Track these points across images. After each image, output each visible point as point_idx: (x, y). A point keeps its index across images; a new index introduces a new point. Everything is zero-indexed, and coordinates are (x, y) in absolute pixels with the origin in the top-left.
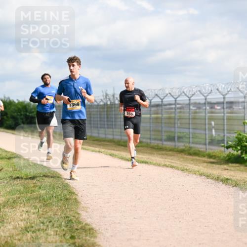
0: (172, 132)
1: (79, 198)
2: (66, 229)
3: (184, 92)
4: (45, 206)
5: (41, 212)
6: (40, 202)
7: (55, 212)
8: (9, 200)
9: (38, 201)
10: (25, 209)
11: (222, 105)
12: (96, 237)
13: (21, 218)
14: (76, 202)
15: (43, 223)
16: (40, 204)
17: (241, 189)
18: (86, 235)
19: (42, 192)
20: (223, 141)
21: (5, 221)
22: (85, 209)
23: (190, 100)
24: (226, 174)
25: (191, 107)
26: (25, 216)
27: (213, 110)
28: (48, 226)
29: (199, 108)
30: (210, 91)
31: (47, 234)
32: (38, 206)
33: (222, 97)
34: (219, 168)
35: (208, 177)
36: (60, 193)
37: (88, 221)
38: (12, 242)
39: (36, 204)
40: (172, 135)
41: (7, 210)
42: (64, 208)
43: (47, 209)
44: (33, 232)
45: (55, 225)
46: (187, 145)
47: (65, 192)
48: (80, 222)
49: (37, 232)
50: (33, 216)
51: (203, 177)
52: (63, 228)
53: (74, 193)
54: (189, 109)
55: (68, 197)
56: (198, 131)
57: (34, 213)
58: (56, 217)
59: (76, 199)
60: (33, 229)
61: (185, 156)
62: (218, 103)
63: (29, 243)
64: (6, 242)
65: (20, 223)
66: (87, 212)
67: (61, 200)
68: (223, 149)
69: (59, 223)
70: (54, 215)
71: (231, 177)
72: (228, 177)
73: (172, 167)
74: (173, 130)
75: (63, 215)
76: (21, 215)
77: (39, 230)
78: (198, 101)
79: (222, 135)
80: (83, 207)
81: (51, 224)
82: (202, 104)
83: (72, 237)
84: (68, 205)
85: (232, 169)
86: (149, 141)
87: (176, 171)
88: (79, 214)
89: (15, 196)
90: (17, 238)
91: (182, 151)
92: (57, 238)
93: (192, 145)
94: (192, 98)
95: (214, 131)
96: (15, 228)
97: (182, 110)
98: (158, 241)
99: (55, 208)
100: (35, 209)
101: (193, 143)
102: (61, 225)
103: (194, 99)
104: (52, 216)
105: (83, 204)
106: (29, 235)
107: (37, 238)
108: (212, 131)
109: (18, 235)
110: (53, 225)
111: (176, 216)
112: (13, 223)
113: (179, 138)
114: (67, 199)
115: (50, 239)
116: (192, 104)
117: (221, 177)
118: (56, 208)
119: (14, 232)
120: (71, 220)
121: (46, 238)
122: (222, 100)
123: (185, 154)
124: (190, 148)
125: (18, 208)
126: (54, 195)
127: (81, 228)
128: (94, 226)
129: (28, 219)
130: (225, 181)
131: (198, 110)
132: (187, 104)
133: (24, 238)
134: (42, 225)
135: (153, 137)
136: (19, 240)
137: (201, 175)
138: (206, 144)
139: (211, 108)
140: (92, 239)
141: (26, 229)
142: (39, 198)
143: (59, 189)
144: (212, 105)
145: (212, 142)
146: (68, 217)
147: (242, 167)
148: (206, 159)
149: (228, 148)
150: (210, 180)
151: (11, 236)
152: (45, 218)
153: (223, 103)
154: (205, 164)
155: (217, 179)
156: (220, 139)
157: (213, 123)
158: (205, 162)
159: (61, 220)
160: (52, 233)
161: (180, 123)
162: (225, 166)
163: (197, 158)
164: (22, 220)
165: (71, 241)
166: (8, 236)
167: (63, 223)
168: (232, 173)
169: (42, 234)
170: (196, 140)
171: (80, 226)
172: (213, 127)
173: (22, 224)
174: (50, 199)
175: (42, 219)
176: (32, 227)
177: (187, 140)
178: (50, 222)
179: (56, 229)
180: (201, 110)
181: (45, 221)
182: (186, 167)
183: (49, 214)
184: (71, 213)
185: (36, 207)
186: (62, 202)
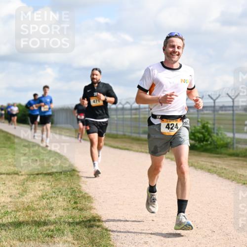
2: (71, 197)
4: (56, 180)
5: (53, 185)
7: (64, 185)
10: (41, 183)
12: (92, 202)
13: (39, 189)
15: (54, 192)
16: (53, 179)
18: (85, 201)
21: (28, 191)
26: (42, 187)
28: (58, 195)
37: (87, 191)
38: (33, 206)
39: (50, 179)
41: (29, 183)
42: (69, 182)
43: (57, 183)
44: (48, 199)
45: (63, 194)
48: (81, 192)
49: (51, 200)
50: (48, 187)
52: (69, 196)
57: (48, 186)
59: (78, 175)
60: (48, 197)
64: (28, 206)
66: (86, 184)
69: (66, 192)
70: (63, 187)
75: (69, 187)
76: (39, 187)
77: (52, 198)
80: (83, 181)
81: (60, 193)
83: (75, 203)
84: (73, 179)
86: (130, 134)
88: (80, 186)
90: (36, 203)
92: (65, 203)
96: (35, 196)
98: (136, 205)
99: (63, 182)
102: (67, 194)
104: (61, 188)
106: (44, 201)
107: (50, 203)
109: (36, 201)
110: (62, 194)
112: (33, 193)
114: (72, 176)
115: (59, 204)
119: (34, 199)
120: (74, 190)
121: (57, 204)
125: (37, 181)
127: (82, 196)
128: (91, 195)
129: (44, 189)
133: (41, 203)
134: (54, 194)
135: (133, 131)
140: (90, 204)
141: (43, 197)
146: (72, 188)
151: (32, 202)
152: (56, 189)
159: (68, 190)
160: (61, 200)
164: (39, 191)
167: (69, 193)
169: (54, 201)
171: (81, 195)
173: (40, 193)
174: (60, 176)
175: (53, 190)
176: (47, 195)
178: (60, 192)
179: (64, 197)
181: (56, 191)
183: (59, 186)
184: (75, 185)
185: (49, 181)
186: (68, 177)
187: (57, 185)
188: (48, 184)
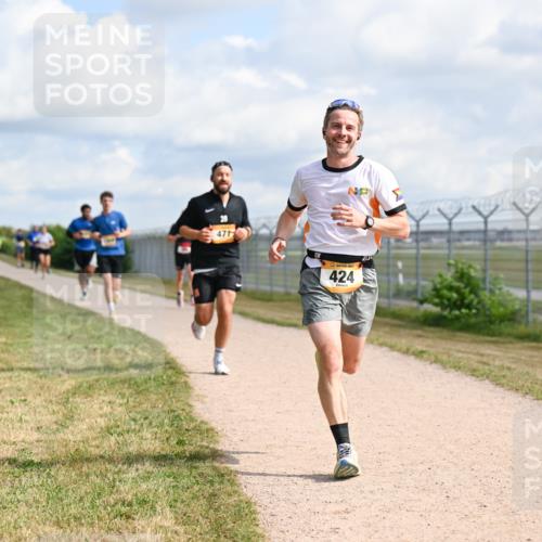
1: (191, 382)
2: (170, 429)
4: (138, 393)
5: (131, 404)
6: (130, 387)
7: (154, 403)
9: (126, 385)
10: (106, 399)
12: (217, 442)
13: (101, 412)
14: (187, 386)
15: (134, 420)
16: (131, 391)
17: (444, 367)
18: (202, 440)
20: (416, 291)
21: (76, 417)
22: (201, 398)
24: (419, 344)
26: (107, 409)
27: (401, 244)
28: (142, 425)
31: (142, 438)
32: (127, 394)
36: (161, 373)
37: (206, 417)
38: (87, 451)
39: (125, 391)
41: (78, 400)
42: (167, 397)
43: (141, 398)
44: (120, 434)
45: (154, 424)
47: (170, 372)
48: (192, 420)
49: (126, 436)
50: (120, 409)
52: (167, 428)
53: (183, 373)
55: (174, 379)
57: (121, 405)
58: (155, 411)
59: (186, 383)
60: (118, 430)
64: (76, 450)
65: (99, 420)
66: (203, 402)
67: (163, 384)
68: (415, 304)
69: (160, 420)
70: (152, 408)
71: (428, 349)
75: (166, 408)
76: (101, 408)
77: (128, 432)
79: (414, 283)
80: (197, 396)
81: (147, 421)
83: (180, 443)
84: (174, 391)
88: (190, 406)
90: (94, 443)
92: (157, 443)
95: (401, 276)
96: (91, 428)
98: (315, 448)
99: (153, 397)
100: (123, 398)
102: (162, 424)
104: (150, 409)
105: (197, 391)
106: (112, 439)
107: (125, 443)
108: (397, 276)
109: (95, 439)
110: (151, 423)
112: (87, 420)
114: (172, 383)
115: (145, 445)
117: (413, 349)
119: (89, 434)
120: (178, 416)
125: (96, 396)
127: (194, 428)
128: (213, 425)
129: (111, 413)
130: (419, 354)
133: (105, 444)
134: (133, 423)
136: (98, 447)
137: (381, 345)
138: (388, 297)
141: (109, 431)
145: (399, 293)
146: (173, 411)
148: (387, 320)
151: (85, 441)
152: (138, 413)
153: (416, 233)
154: (388, 329)
157: (400, 264)
158: (387, 324)
159: (163, 415)
160: (149, 436)
162: (419, 332)
164: (101, 416)
167: (166, 421)
169: (134, 438)
171: (192, 425)
172: (400, 271)
173: (102, 422)
174: (146, 383)
175: (132, 415)
176: (118, 426)
178: (146, 418)
179: (156, 429)
181: (138, 416)
183: (144, 406)
184: (179, 405)
185: (123, 396)
186: (164, 387)
187: (140, 404)
188: (121, 401)
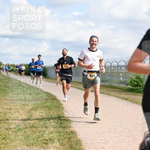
0: (103, 78)
1: (64, 107)
3: (108, 61)
4: (49, 110)
5: (47, 113)
6: (47, 108)
8: (34, 107)
11: (125, 67)
12: (71, 123)
13: (39, 115)
14: (63, 108)
16: (47, 109)
17: (133, 103)
18: (67, 123)
19: (48, 104)
20: (125, 82)
21: (32, 116)
22: (66, 111)
23: (111, 65)
24: (126, 97)
25: (112, 68)
26: (41, 114)
27: (121, 69)
29: (115, 68)
30: (119, 61)
31: (50, 122)
32: (46, 110)
33: (125, 63)
34: (123, 94)
35: (119, 97)
36: (56, 104)
40: (103, 79)
41: (33, 112)
42: (57, 111)
43: (50, 111)
44: (44, 121)
46: (110, 84)
47: (58, 104)
48: (64, 117)
50: (44, 114)
51: (117, 98)
53: (61, 104)
54: (111, 69)
56: (114, 78)
57: (44, 113)
58: (54, 115)
59: (62, 107)
61: (109, 89)
62: (123, 66)
63: (42, 126)
64: (32, 125)
66: (67, 112)
67: (56, 107)
68: (125, 85)
70: (53, 114)
71: (129, 98)
72: (128, 98)
73: (103, 93)
74: (104, 77)
75: (57, 114)
76: (39, 114)
78: (114, 65)
79: (125, 80)
82: (116, 66)
83: (61, 123)
84: (59, 109)
85: (129, 94)
87: (105, 95)
88: (64, 113)
89: (36, 106)
90: (37, 123)
91: (107, 87)
93: (112, 84)
94: (112, 64)
95: (121, 78)
97: (108, 69)
101: (112, 83)
103: (113, 64)
105: (65, 109)
106: (42, 122)
108: (120, 78)
111: (105, 114)
113: (107, 81)
114: (58, 107)
115: (52, 124)
116: (112, 66)
117: (125, 98)
118: (54, 111)
121: (50, 124)
122: (125, 65)
123: (109, 88)
124: (111, 85)
126: (53, 105)
129: (42, 115)
130: (126, 99)
131: (114, 69)
132: (110, 67)
136: (38, 124)
137: (116, 97)
138: (118, 84)
139: (120, 68)
141: (41, 120)
142: (47, 107)
143: (55, 103)
144: (121, 67)
145: (121, 83)
146: (59, 115)
147: (134, 93)
148: (117, 90)
149: (127, 85)
150: (120, 99)
152: (49, 115)
153: (125, 66)
154: (118, 92)
155: (123, 99)
156: (124, 81)
157: (121, 74)
158: (117, 91)
160: (52, 122)
161: (107, 75)
162: (126, 93)
163: (114, 89)
165: (60, 125)
166: (33, 123)
168: (129, 96)
169: (48, 122)
170: (114, 82)
171: (64, 119)
172: (121, 76)
174: (51, 107)
177: (110, 82)
180: (116, 69)
182: (109, 94)
183: (51, 113)
184: (60, 113)
185: (45, 110)
186: (56, 108)
188: (45, 112)
